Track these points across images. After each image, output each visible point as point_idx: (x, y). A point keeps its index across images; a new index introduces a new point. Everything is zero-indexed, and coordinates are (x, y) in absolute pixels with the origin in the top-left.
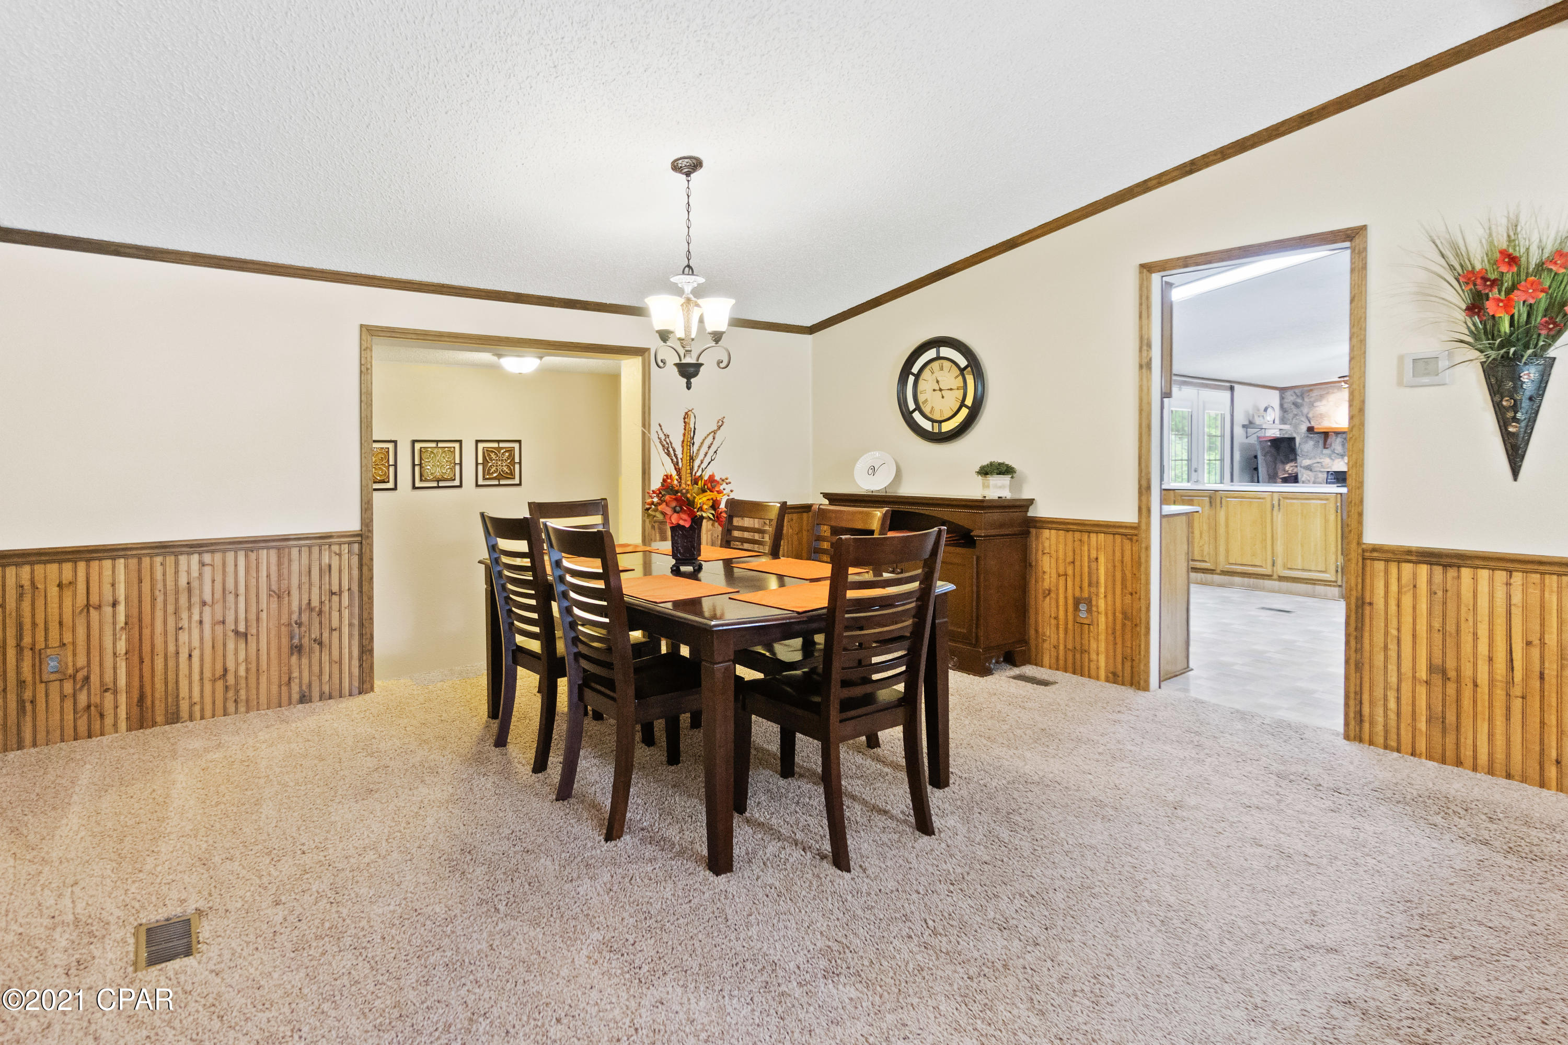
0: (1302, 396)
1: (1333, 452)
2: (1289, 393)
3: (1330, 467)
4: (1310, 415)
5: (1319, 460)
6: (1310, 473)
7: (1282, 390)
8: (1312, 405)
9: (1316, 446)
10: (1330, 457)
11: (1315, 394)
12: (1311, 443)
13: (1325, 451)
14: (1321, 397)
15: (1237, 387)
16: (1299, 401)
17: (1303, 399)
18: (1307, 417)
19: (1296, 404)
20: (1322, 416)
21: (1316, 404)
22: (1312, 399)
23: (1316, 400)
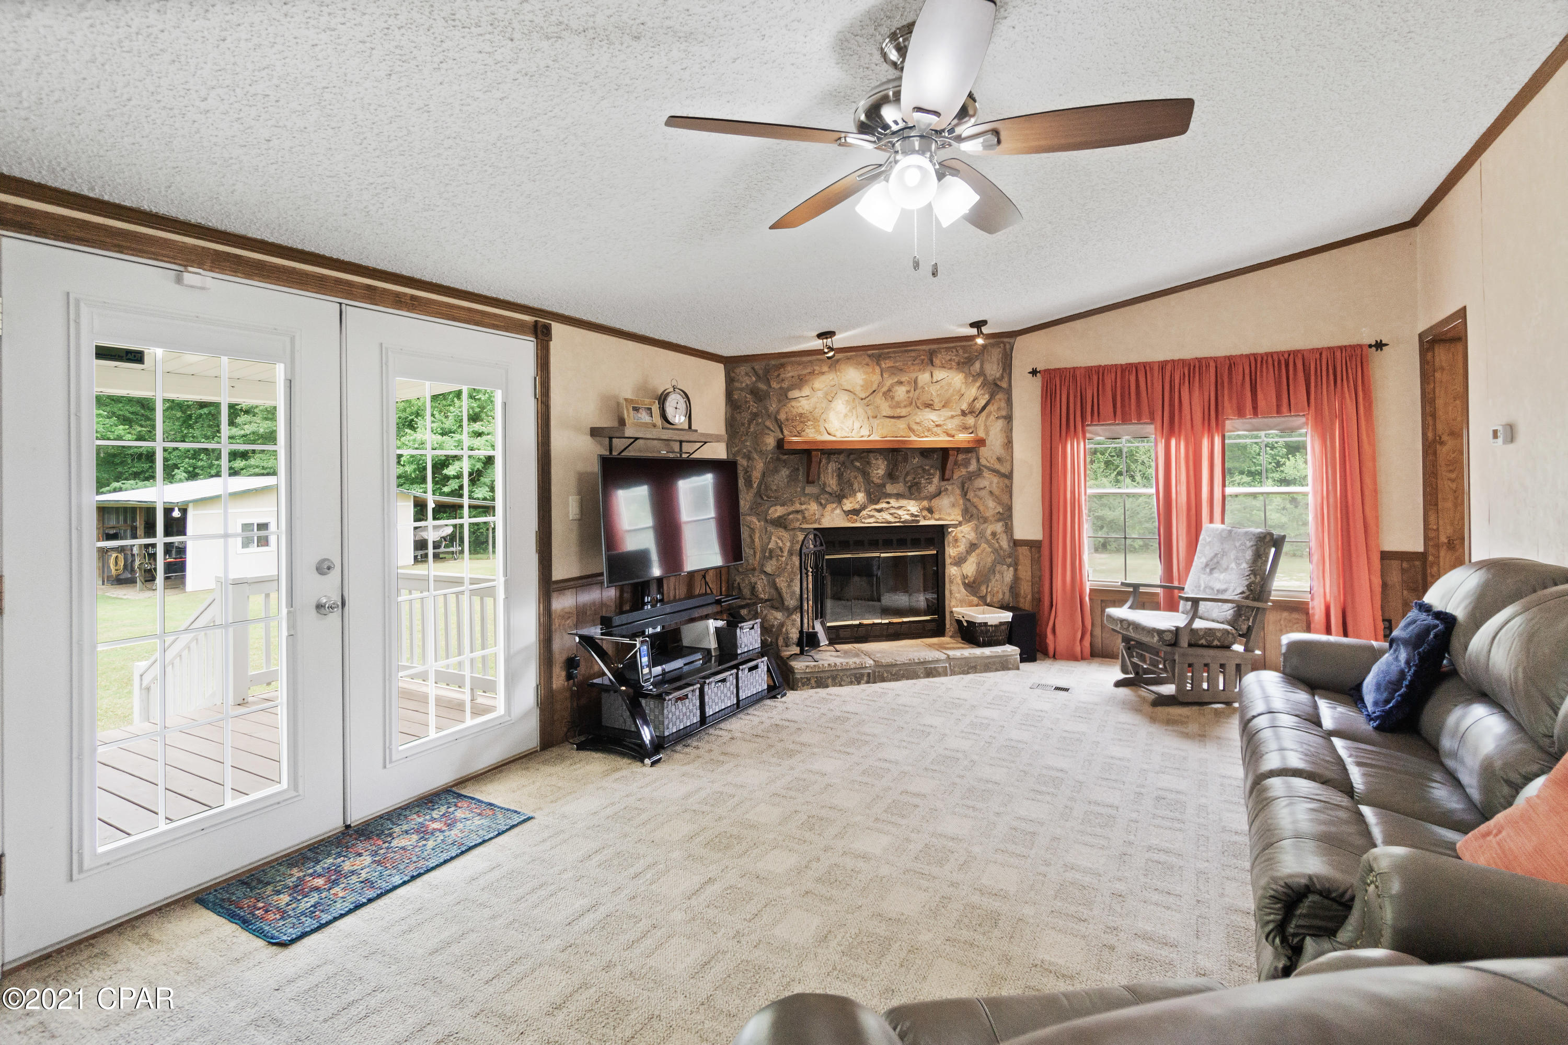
0: (765, 377)
1: (823, 491)
2: (742, 370)
3: (818, 521)
4: (782, 416)
5: (797, 507)
6: (782, 532)
7: (730, 363)
8: (783, 396)
9: (792, 478)
10: (817, 499)
11: (790, 372)
12: (785, 472)
13: (809, 489)
14: (801, 382)
15: (557, 329)
16: (762, 386)
17: (768, 383)
18: (776, 420)
19: (754, 392)
20: (802, 418)
21: (793, 394)
22: (785, 385)
23: (792, 387)
